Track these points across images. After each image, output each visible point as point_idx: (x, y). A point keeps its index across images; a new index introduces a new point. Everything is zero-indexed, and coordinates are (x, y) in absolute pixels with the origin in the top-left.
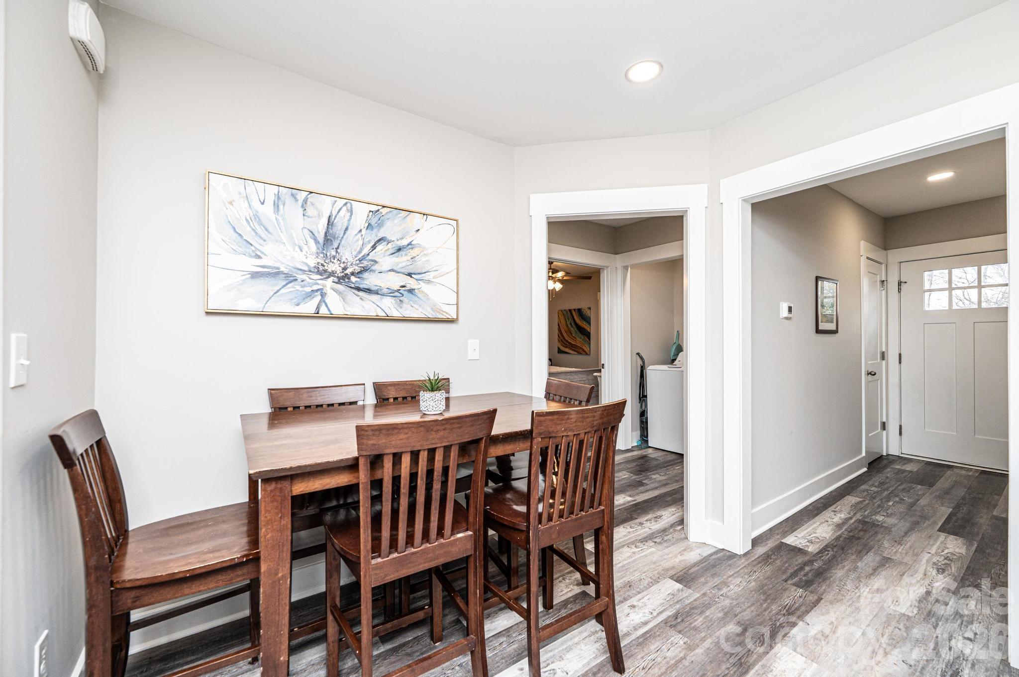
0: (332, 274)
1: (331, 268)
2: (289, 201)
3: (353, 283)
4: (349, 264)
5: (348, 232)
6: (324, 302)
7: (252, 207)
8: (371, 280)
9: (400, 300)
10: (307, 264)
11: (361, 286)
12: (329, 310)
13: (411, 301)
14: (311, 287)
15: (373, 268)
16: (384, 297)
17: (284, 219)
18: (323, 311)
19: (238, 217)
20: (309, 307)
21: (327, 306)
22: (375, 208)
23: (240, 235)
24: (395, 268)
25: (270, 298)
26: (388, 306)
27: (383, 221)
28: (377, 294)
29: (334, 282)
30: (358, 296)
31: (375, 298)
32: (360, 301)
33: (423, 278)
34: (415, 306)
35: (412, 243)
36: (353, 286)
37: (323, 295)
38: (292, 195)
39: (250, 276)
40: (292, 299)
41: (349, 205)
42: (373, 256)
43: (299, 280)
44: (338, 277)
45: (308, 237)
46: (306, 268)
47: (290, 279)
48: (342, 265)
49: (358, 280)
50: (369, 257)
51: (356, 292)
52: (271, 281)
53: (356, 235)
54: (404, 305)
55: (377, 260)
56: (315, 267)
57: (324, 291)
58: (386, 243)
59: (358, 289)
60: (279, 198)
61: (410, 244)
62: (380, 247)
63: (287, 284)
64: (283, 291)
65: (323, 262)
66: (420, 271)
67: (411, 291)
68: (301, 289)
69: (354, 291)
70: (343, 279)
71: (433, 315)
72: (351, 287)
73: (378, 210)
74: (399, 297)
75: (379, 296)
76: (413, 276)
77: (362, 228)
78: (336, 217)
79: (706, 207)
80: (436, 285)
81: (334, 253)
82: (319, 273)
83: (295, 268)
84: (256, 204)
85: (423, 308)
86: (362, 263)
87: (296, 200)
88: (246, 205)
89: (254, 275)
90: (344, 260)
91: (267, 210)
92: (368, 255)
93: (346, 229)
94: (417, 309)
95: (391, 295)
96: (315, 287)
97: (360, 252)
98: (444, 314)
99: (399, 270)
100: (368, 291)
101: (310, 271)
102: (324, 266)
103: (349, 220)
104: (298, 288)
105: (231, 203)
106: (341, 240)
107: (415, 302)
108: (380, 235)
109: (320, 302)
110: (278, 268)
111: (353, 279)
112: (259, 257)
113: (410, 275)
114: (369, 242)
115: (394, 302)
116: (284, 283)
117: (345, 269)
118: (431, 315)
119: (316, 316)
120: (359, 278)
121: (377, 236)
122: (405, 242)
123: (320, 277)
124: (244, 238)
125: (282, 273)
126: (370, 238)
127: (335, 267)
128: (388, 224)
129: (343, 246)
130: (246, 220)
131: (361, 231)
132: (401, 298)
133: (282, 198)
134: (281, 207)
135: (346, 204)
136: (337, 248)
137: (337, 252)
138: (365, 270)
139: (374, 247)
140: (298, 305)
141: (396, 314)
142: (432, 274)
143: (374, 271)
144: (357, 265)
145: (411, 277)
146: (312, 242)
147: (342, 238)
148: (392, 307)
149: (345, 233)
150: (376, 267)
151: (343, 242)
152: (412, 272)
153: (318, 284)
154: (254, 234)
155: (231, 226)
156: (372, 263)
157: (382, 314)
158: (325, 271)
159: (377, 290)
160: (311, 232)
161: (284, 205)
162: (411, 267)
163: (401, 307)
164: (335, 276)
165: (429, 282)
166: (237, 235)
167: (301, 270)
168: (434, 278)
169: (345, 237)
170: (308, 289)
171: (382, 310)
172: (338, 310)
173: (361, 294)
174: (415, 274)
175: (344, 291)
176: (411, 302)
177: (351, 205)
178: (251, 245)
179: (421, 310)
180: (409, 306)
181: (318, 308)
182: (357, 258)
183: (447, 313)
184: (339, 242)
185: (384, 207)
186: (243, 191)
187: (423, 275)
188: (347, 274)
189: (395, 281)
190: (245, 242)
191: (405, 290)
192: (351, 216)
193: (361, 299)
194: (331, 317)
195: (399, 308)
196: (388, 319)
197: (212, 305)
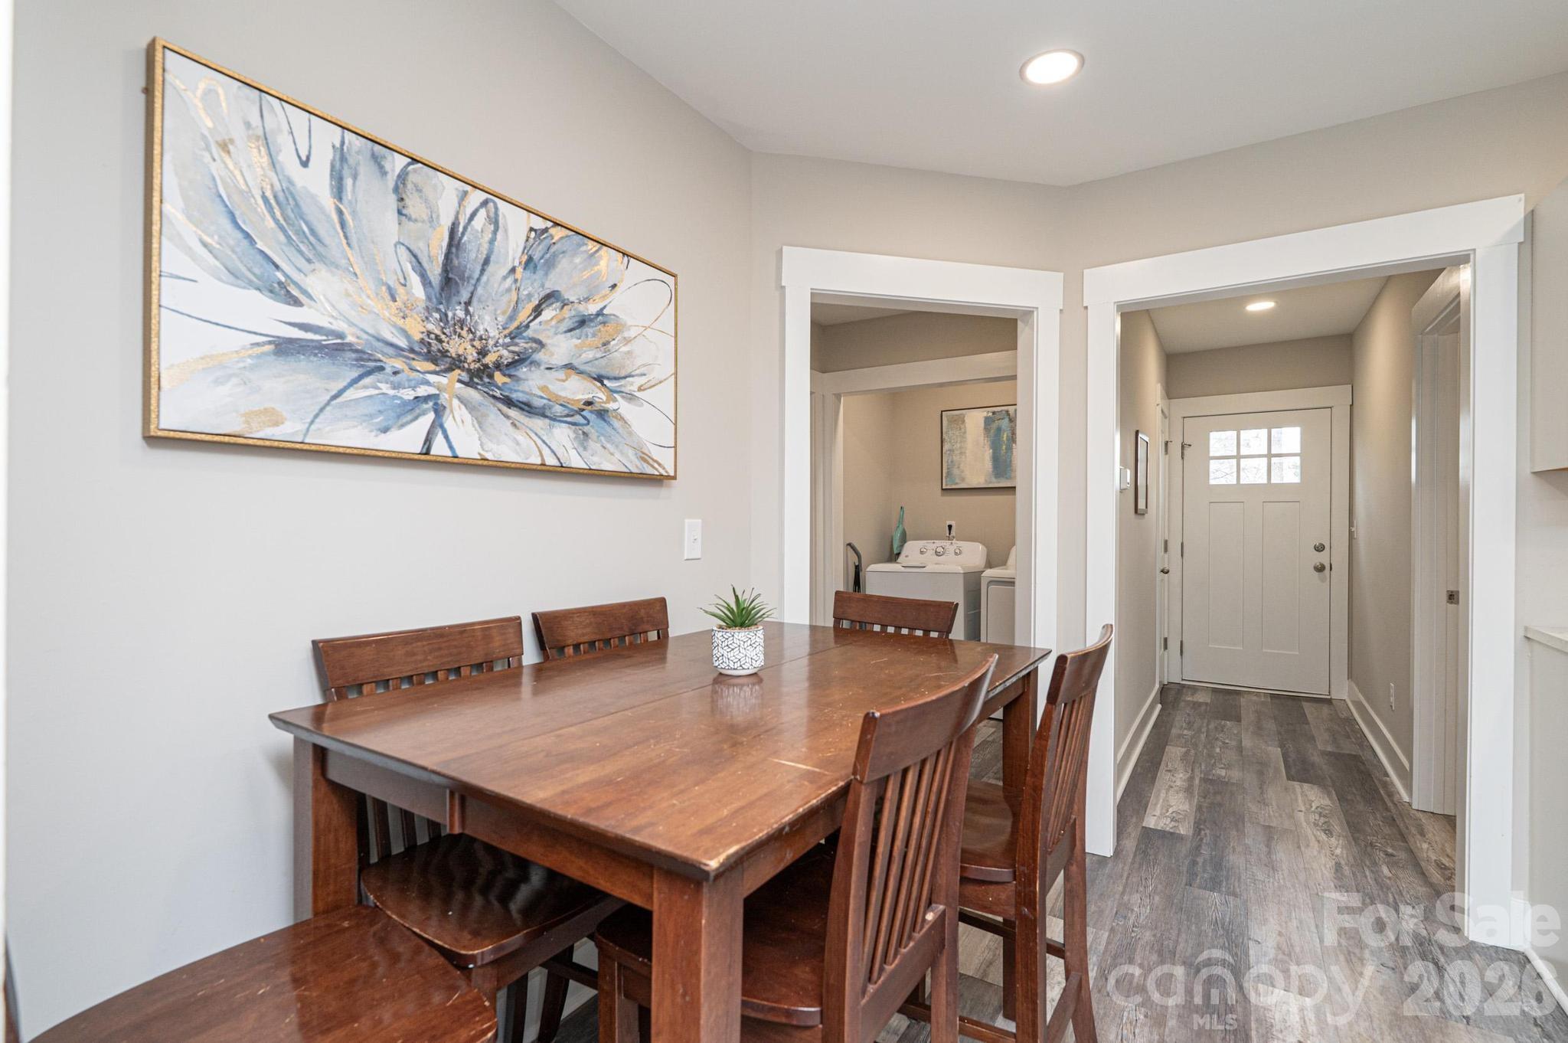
0: (457, 363)
1: (456, 346)
2: (366, 169)
3: (499, 388)
4: (491, 342)
5: (490, 269)
6: (442, 426)
7: (277, 166)
8: (532, 383)
9: (584, 433)
10: (405, 333)
11: (514, 396)
12: (451, 447)
13: (603, 435)
14: (414, 388)
15: (536, 357)
16: (556, 424)
17: (354, 213)
18: (439, 448)
19: (244, 187)
20: (408, 438)
21: (446, 437)
22: (539, 224)
23: (247, 236)
24: (576, 363)
25: (322, 410)
26: (563, 443)
27: (555, 255)
28: (545, 416)
29: (460, 381)
30: (507, 417)
31: (538, 423)
32: (511, 429)
33: (623, 389)
34: (608, 446)
35: (605, 312)
36: (498, 394)
37: (439, 410)
38: (374, 157)
39: (272, 347)
40: (371, 416)
41: (491, 205)
42: (535, 331)
43: (389, 370)
44: (469, 371)
45: (408, 267)
46: (403, 343)
47: (367, 363)
48: (478, 344)
49: (507, 380)
50: (529, 333)
51: (505, 409)
52: (325, 365)
53: (505, 278)
54: (592, 445)
55: (544, 341)
56: (422, 341)
57: (442, 401)
58: (558, 304)
59: (509, 402)
60: (343, 159)
61: (600, 313)
62: (548, 314)
63: (361, 377)
64: (351, 394)
65: (438, 332)
66: (616, 373)
67: (602, 414)
68: (392, 392)
69: (500, 406)
70: (479, 376)
71: (637, 467)
72: (494, 397)
73: (546, 230)
74: (583, 425)
75: (547, 421)
76: (606, 382)
77: (516, 263)
78: (465, 228)
79: (1061, 310)
80: (642, 405)
81: (461, 314)
82: (429, 356)
83: (378, 340)
84: (288, 160)
85: (622, 453)
86: (516, 345)
87: (384, 173)
88: (265, 160)
89: (284, 348)
90: (480, 332)
91: (315, 183)
92: (527, 326)
93: (487, 262)
94: (612, 454)
95: (569, 419)
96: (423, 391)
97: (512, 318)
98: (656, 465)
99: (582, 368)
100: (527, 408)
101: (412, 351)
102: (441, 341)
103: (492, 241)
104: (385, 388)
105: (224, 146)
106: (475, 286)
107: (609, 438)
108: (550, 285)
109: (433, 426)
110: (341, 336)
111: (499, 378)
112: (296, 302)
113: (600, 379)
114: (530, 296)
115: (573, 436)
116: (355, 374)
117: (482, 353)
118: (635, 466)
119: (424, 459)
120: (510, 376)
121: (543, 286)
122: (592, 308)
123: (432, 367)
124: (260, 245)
125: (350, 347)
126: (530, 289)
127: (463, 347)
128: (563, 264)
129: (480, 301)
130: (264, 198)
131: (513, 270)
132: (586, 429)
133: (351, 161)
134: (348, 182)
135: (485, 203)
136: (468, 303)
137: (467, 312)
138: (520, 360)
139: (537, 311)
140: (385, 430)
141: (575, 461)
142: (638, 381)
143: (536, 364)
144: (506, 346)
145: (602, 384)
146: (415, 280)
147: (478, 280)
148: (569, 445)
149: (483, 271)
150: (540, 356)
151: (480, 290)
152: (603, 372)
153: (427, 383)
154: (282, 238)
155: (224, 209)
156: (534, 345)
157: (551, 461)
158: (444, 353)
159: (544, 407)
160: (415, 256)
161: (355, 177)
162: (603, 362)
163: (585, 449)
164: (463, 369)
165: (630, 397)
166: (240, 235)
167: (392, 345)
168: (640, 389)
169: (484, 278)
170: (408, 395)
171: (553, 451)
172: (468, 446)
173: (513, 413)
174: (608, 378)
175: (480, 405)
176: (602, 438)
177: (496, 209)
178: (277, 267)
179: (618, 455)
180: (598, 446)
181: (428, 441)
182: (507, 332)
183: (659, 464)
184: (471, 288)
185: (556, 224)
186: (255, 120)
187: (623, 382)
188: (486, 366)
189: (577, 390)
190: (259, 257)
191: (591, 412)
192: (495, 232)
193: (514, 425)
194: (455, 464)
195: (581, 450)
196: (562, 472)
197: (170, 418)
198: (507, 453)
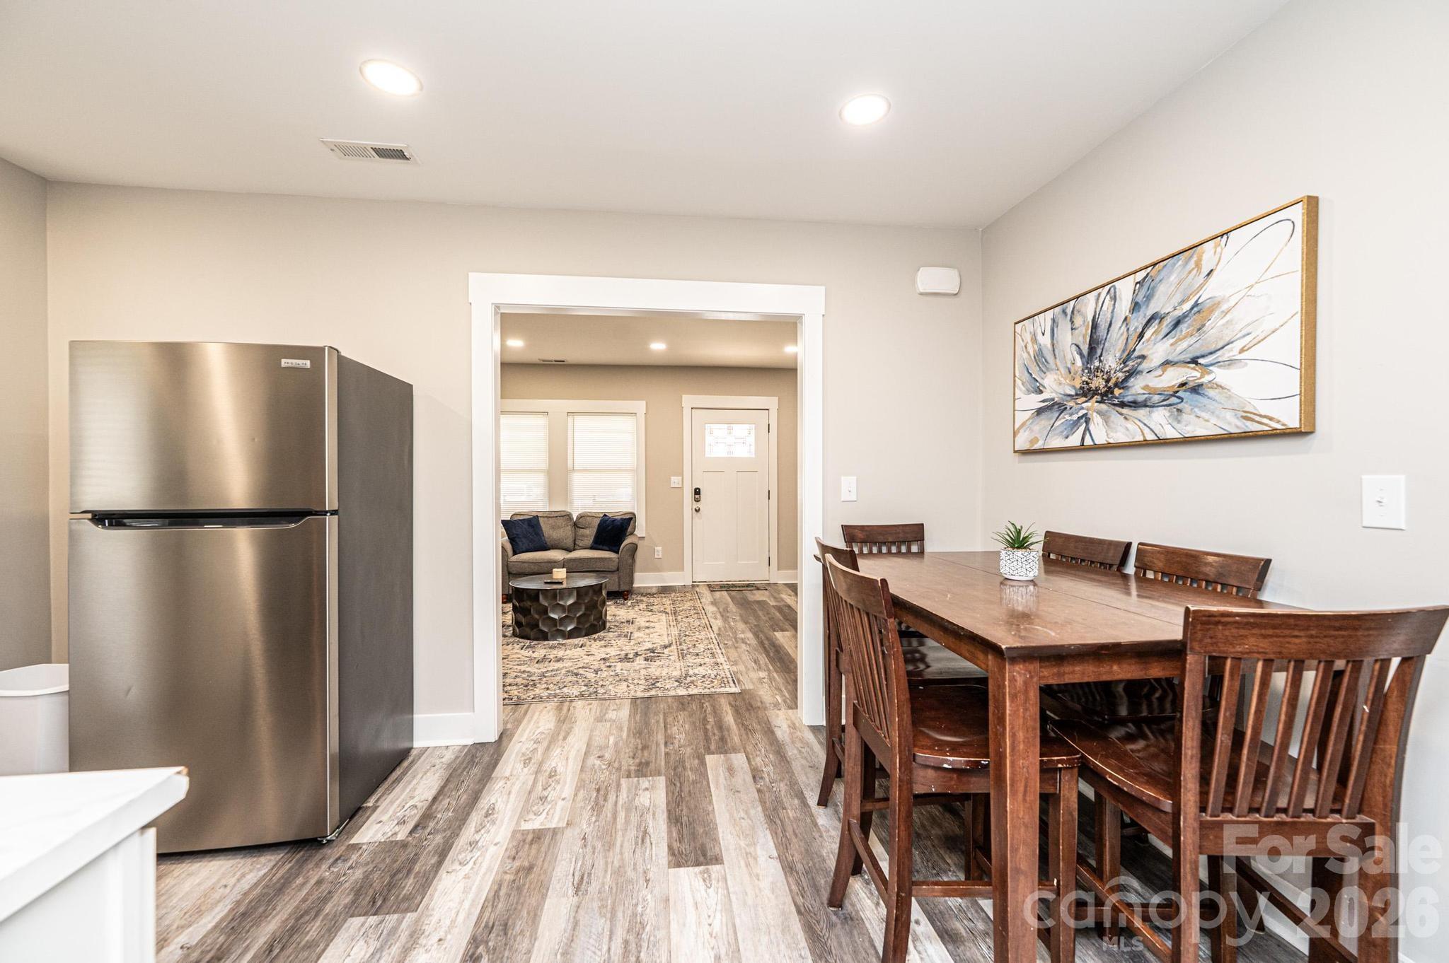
0: (1095, 392)
1: (1094, 384)
2: (1061, 319)
3: (1117, 398)
4: (1112, 372)
5: (1112, 329)
6: (1089, 430)
8: (1137, 387)
9: (1178, 410)
10: (1074, 387)
11: (1126, 400)
12: (1093, 440)
13: (1196, 406)
14: (1077, 413)
15: (1140, 368)
16: (1155, 409)
17: (1057, 342)
18: (1088, 442)
19: (1030, 356)
20: (1074, 440)
21: (1091, 435)
22: (1143, 275)
24: (1170, 358)
25: (1048, 433)
26: (1160, 422)
27: (1154, 288)
28: (1146, 406)
29: (1097, 402)
30: (1121, 414)
31: (1142, 413)
32: (1123, 421)
33: (1220, 359)
34: (1203, 414)
35: (1200, 301)
36: (1116, 401)
37: (1087, 421)
38: (1063, 311)
39: (1036, 414)
40: (1062, 432)
41: (1113, 290)
42: (1140, 350)
43: (1068, 408)
44: (1101, 394)
45: (1076, 354)
46: (1073, 393)
47: (1061, 408)
48: (1105, 377)
49: (1121, 391)
50: (1136, 354)
51: (1120, 410)
52: (1049, 414)
53: (1121, 328)
54: (1185, 417)
55: (1145, 354)
56: (1081, 388)
57: (1089, 416)
58: (1158, 321)
59: (1122, 405)
60: (1054, 321)
61: (1196, 305)
62: (1148, 334)
63: (1059, 415)
64: (1058, 423)
65: (1088, 379)
66: (1212, 348)
67: (1196, 389)
68: (1070, 419)
69: (1118, 409)
70: (1107, 395)
71: (1237, 427)
72: (1114, 405)
73: (1147, 275)
74: (1177, 404)
75: (1148, 409)
76: (1200, 361)
77: (1127, 314)
78: (1100, 314)
80: (1246, 364)
81: (1097, 364)
82: (1084, 395)
83: (1064, 395)
84: (1040, 337)
85: (1218, 417)
86: (1127, 366)
87: (1066, 315)
88: (1035, 343)
89: (1038, 412)
90: (1107, 367)
91: (1047, 340)
92: (1134, 350)
93: (1110, 325)
94: (1207, 421)
95: (1165, 403)
96: (1080, 414)
97: (1124, 350)
98: (1265, 421)
99: (1176, 359)
100: (1135, 405)
101: (1077, 394)
102: (1089, 384)
103: (1113, 311)
104: (1068, 417)
105: (1026, 347)
106: (1104, 344)
107: (1204, 408)
108: (1149, 313)
109: (1085, 431)
110: (1053, 399)
111: (1117, 392)
112: (1042, 392)
113: (1194, 361)
114: (1136, 329)
115: (1167, 413)
116: (1057, 414)
117: (1108, 381)
118: (1234, 425)
119: (1082, 448)
120: (1123, 388)
121: (1145, 316)
122: (1186, 306)
123: (1086, 399)
124: (1033, 375)
125: (1056, 403)
126: (1136, 324)
127: (1098, 383)
128: (1160, 290)
129: (1107, 351)
130: (1034, 357)
131: (1125, 319)
132: (1179, 406)
133: (1056, 320)
134: (1056, 329)
135: (1109, 290)
136: (1100, 357)
137: (1100, 361)
138: (1132, 374)
139: (1141, 336)
140: (1067, 437)
141: (1171, 433)
142: (1238, 345)
143: (1140, 372)
144: (1121, 370)
145: (1197, 363)
146: (1078, 358)
147: (1106, 339)
148: (1164, 422)
149: (1107, 334)
150: (1145, 366)
151: (1106, 344)
152: (1198, 354)
153: (1083, 408)
154: (1039, 369)
156: (1139, 360)
157: (1150, 437)
158: (1089, 390)
159: (1145, 400)
160: (1078, 347)
161: (1058, 326)
162: (1197, 345)
163: (1179, 422)
164: (1099, 394)
165: (1231, 362)
166: (1029, 375)
167: (1069, 395)
168: (1242, 351)
169: (1109, 336)
170: (1075, 417)
171: (1151, 430)
172: (1101, 438)
173: (1125, 411)
174: (1203, 356)
175: (1107, 411)
176: (1196, 410)
177: (1115, 289)
178: (1037, 381)
179: (1214, 420)
180: (1192, 417)
181: (1083, 439)
182: (1121, 360)
183: (1271, 419)
184: (1102, 346)
185: (1155, 265)
186: (1032, 329)
187: (1219, 353)
188: (1110, 388)
189: (1173, 377)
190: (1033, 380)
191: (1185, 391)
192: (1115, 302)
193: (1126, 418)
194: (1096, 448)
195: (1175, 424)
196: (1161, 443)
198: (1121, 437)
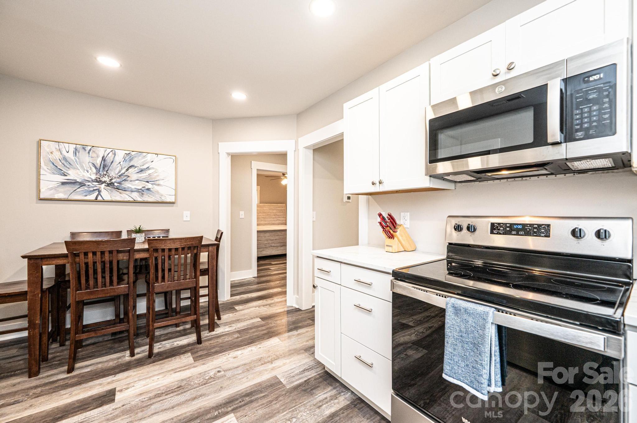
0: (105, 182)
1: (103, 179)
2: (81, 151)
4: (114, 177)
5: (113, 164)
6: (100, 194)
7: (62, 154)
8: (127, 185)
10: (91, 178)
11: (120, 188)
12: (102, 198)
13: (148, 194)
14: (93, 188)
15: (127, 179)
16: (133, 192)
17: (79, 159)
18: (99, 198)
19: (55, 158)
20: (92, 197)
21: (101, 196)
22: (128, 152)
23: (56, 166)
24: (139, 179)
25: (71, 193)
26: (136, 196)
27: (133, 158)
28: (129, 191)
29: (105, 186)
30: (118, 192)
31: (128, 193)
34: (150, 196)
36: (116, 187)
37: (99, 191)
38: (83, 148)
39: (61, 184)
40: (83, 193)
41: (113, 151)
42: (127, 174)
43: (87, 185)
44: (107, 184)
45: (92, 166)
46: (90, 180)
47: (82, 184)
48: (110, 178)
49: (118, 184)
50: (125, 174)
51: (118, 190)
52: (73, 186)
53: (118, 164)
54: (144, 196)
55: (129, 176)
56: (95, 179)
57: (100, 190)
58: (134, 168)
60: (76, 150)
61: (148, 168)
62: (130, 170)
63: (80, 187)
64: (78, 190)
65: (99, 177)
66: (153, 180)
67: (148, 189)
68: (88, 189)
69: (116, 189)
70: (110, 184)
71: (160, 200)
72: (114, 188)
73: (130, 153)
77: (121, 161)
78: (106, 157)
79: (295, 151)
80: (163, 186)
81: (105, 173)
82: (97, 181)
83: (84, 180)
84: (64, 152)
86: (121, 177)
87: (85, 150)
88: (60, 153)
89: (63, 183)
90: (111, 175)
91: (70, 155)
92: (124, 173)
93: (112, 162)
94: (152, 198)
95: (137, 191)
96: (95, 188)
97: (119, 172)
99: (142, 180)
100: (124, 190)
101: (92, 181)
102: (100, 179)
103: (114, 158)
104: (86, 188)
105: (52, 153)
106: (109, 167)
107: (151, 194)
108: (131, 164)
109: (98, 195)
110: (76, 180)
111: (116, 184)
112: (66, 176)
114: (125, 167)
115: (138, 194)
116: (79, 186)
117: (111, 180)
119: (96, 200)
121: (129, 165)
122: (145, 167)
123: (98, 184)
124: (58, 167)
125: (78, 182)
127: (106, 179)
128: (135, 159)
129: (110, 170)
130: (60, 160)
131: (120, 163)
132: (143, 193)
133: (78, 150)
134: (77, 153)
135: (112, 151)
136: (107, 170)
137: (107, 172)
138: (122, 180)
139: (127, 170)
140: (86, 196)
141: (139, 199)
142: (161, 181)
143: (127, 180)
144: (118, 178)
145: (148, 183)
146: (93, 168)
147: (110, 166)
148: (137, 196)
150: (128, 179)
151: (110, 168)
152: (148, 181)
153: (97, 187)
154: (63, 165)
155: (51, 163)
156: (127, 177)
157: (131, 200)
158: (101, 181)
159: (130, 189)
160: (93, 164)
161: (79, 152)
162: (148, 178)
164: (106, 183)
165: (159, 185)
166: (55, 166)
167: (88, 181)
168: (162, 183)
169: (112, 165)
170: (91, 189)
171: (132, 198)
172: (107, 198)
173: (120, 191)
174: (150, 181)
175: (110, 190)
177: (115, 151)
178: (62, 170)
179: (154, 198)
180: (147, 196)
181: (97, 197)
182: (118, 175)
184: (108, 168)
185: (133, 151)
186: (57, 147)
187: (155, 182)
188: (112, 182)
189: (139, 185)
190: (58, 169)
191: (145, 189)
192: (115, 156)
193: (120, 193)
194: (104, 201)
195: (141, 197)
196: (135, 202)
197: (42, 196)
198: (118, 199)
